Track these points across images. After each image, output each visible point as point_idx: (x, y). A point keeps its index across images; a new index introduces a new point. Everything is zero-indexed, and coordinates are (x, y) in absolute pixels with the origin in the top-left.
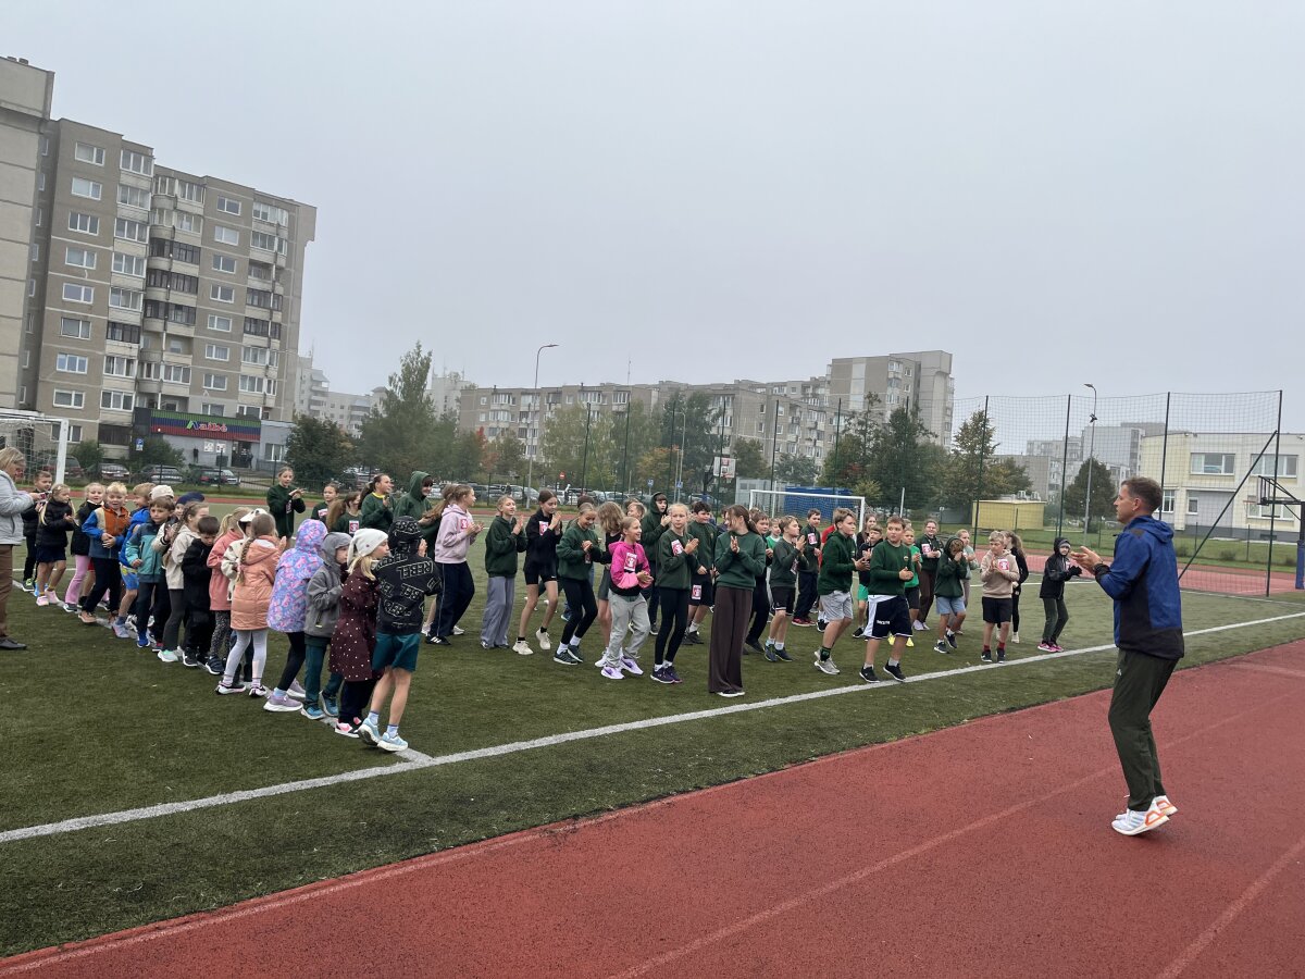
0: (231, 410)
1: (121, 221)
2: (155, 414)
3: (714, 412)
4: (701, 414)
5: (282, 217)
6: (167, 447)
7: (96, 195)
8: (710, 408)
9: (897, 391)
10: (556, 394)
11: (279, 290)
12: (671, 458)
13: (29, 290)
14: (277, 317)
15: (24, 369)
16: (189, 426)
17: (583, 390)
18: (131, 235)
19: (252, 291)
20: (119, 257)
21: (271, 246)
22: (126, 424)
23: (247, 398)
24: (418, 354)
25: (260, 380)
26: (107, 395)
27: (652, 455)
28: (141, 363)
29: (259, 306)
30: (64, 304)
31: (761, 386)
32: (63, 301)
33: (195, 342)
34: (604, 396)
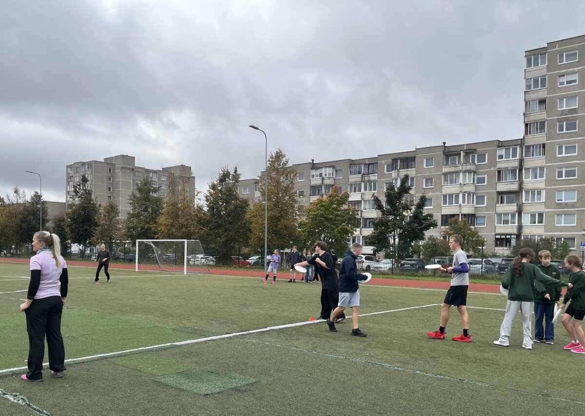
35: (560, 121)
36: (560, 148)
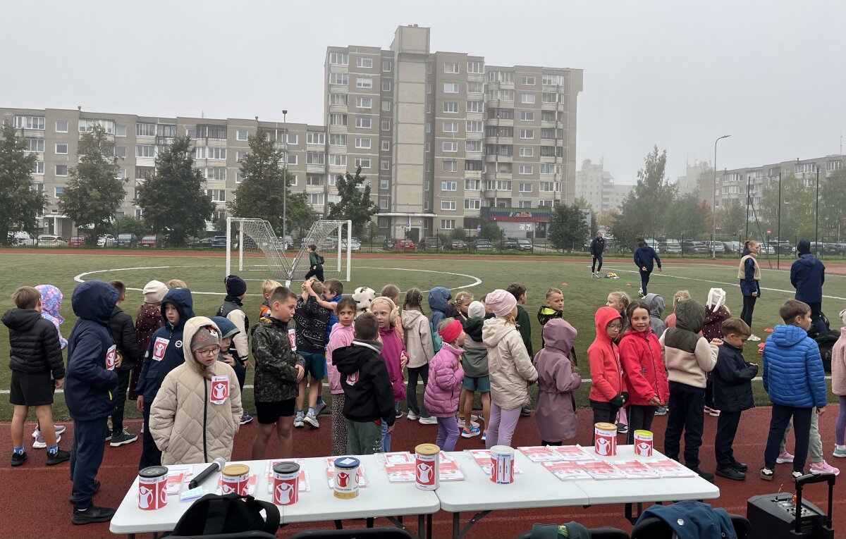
0: (535, 203)
1: (469, 103)
2: (493, 210)
5: (560, 80)
7: (456, 89)
11: (561, 126)
13: (426, 149)
14: (560, 143)
15: (427, 192)
16: (511, 215)
17: (799, 163)
18: (475, 109)
19: (544, 129)
20: (469, 123)
21: (554, 99)
22: (477, 217)
23: (545, 195)
24: (657, 154)
25: (552, 184)
26: (467, 201)
28: (484, 182)
29: (549, 138)
30: (444, 154)
33: (513, 165)
34: (818, 167)
35: (359, 117)
36: (358, 140)
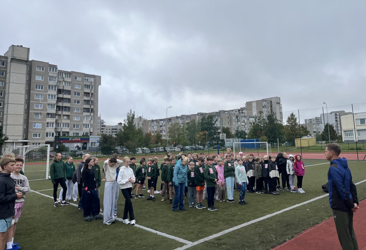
0: (81, 134)
1: (49, 86)
2: (61, 137)
3: (215, 120)
4: (211, 121)
5: (92, 80)
6: (64, 146)
7: (42, 79)
8: (214, 119)
9: (266, 109)
10: (170, 120)
11: (92, 99)
12: (205, 134)
13: (25, 107)
14: (92, 107)
15: (24, 129)
16: (70, 140)
17: (177, 117)
18: (52, 89)
19: (85, 100)
20: (49, 95)
21: (90, 88)
22: (52, 141)
23: (85, 130)
24: (131, 113)
25: (88, 125)
26: (47, 133)
27: (199, 134)
28: (56, 124)
29: (87, 104)
31: (227, 111)
32: (35, 109)
33: (70, 116)
34: (183, 119)
